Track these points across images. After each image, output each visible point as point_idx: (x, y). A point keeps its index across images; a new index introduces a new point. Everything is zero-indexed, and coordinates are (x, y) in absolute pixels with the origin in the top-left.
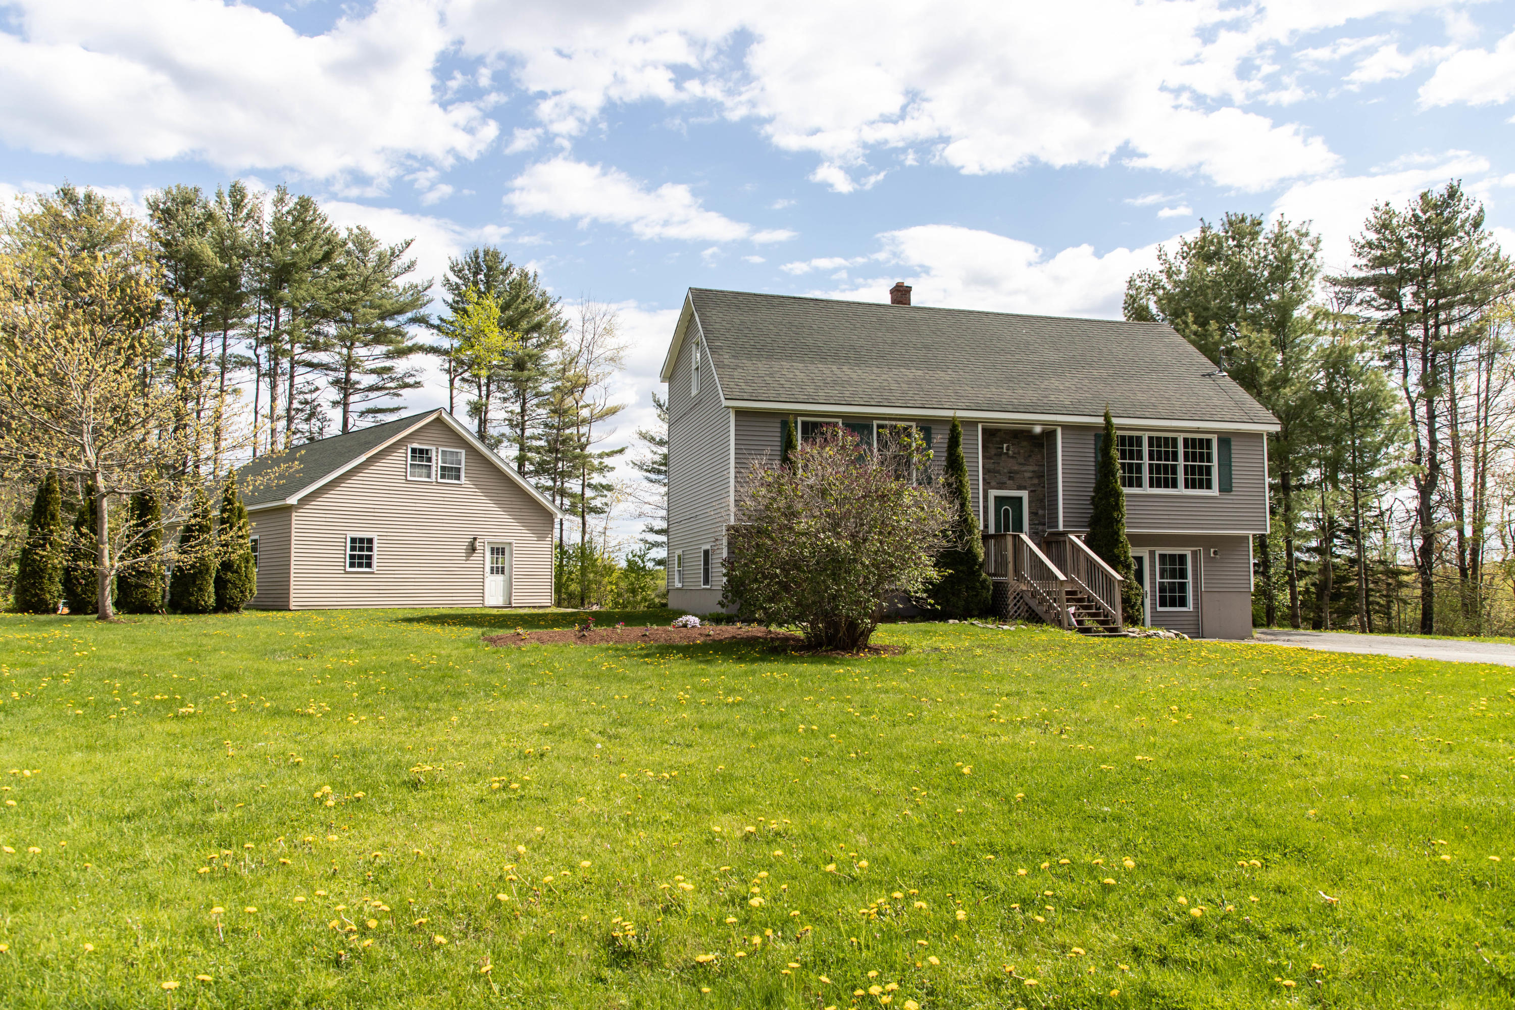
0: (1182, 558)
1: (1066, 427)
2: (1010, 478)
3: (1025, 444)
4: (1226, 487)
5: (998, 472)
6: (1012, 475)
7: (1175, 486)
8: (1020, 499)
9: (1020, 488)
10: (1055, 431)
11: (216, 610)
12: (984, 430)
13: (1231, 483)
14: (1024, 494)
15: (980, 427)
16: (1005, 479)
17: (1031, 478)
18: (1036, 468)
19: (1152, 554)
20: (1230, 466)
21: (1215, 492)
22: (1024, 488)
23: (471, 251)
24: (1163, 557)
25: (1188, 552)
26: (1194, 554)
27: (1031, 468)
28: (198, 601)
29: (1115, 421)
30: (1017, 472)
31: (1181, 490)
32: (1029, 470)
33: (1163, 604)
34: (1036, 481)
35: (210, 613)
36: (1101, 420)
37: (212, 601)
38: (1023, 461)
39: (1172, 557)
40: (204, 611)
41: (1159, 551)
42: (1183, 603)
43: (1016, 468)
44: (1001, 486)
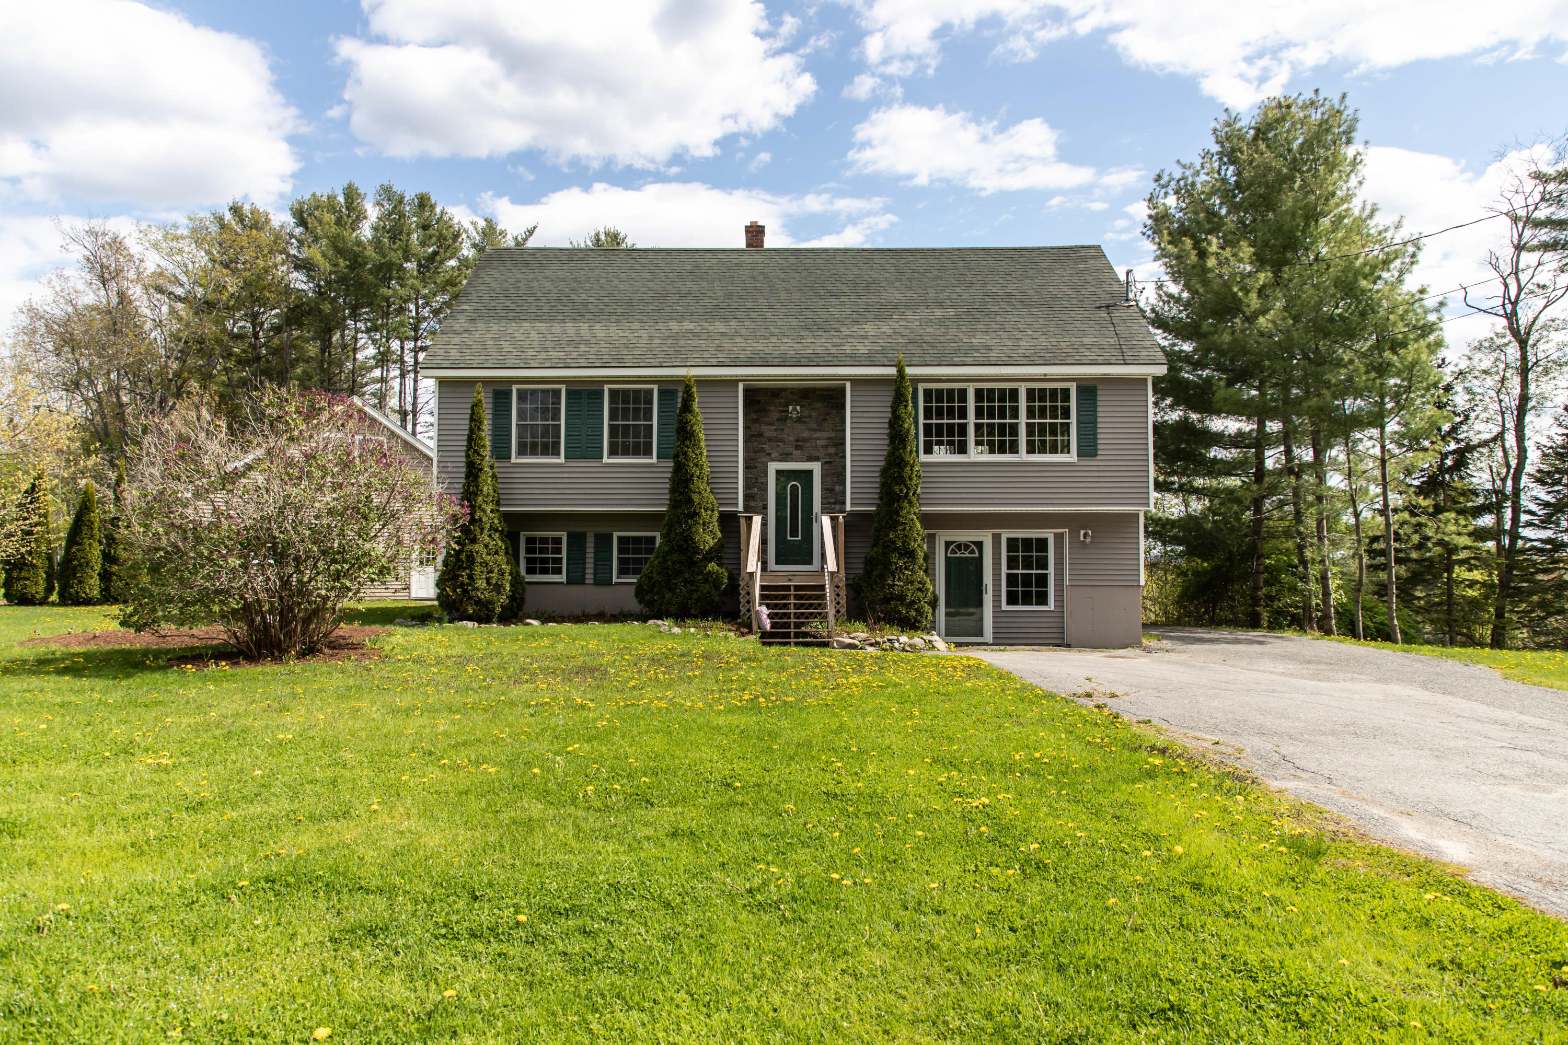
0: (1042, 544)
1: (857, 382)
2: (797, 447)
3: (818, 405)
4: (1088, 449)
5: (782, 441)
6: (799, 444)
7: (1014, 449)
8: (810, 473)
9: (810, 459)
10: (843, 390)
11: (100, 602)
12: (747, 391)
13: (1096, 444)
14: (816, 467)
15: (741, 386)
16: (791, 449)
17: (826, 447)
18: (833, 435)
19: (996, 538)
20: (1096, 422)
21: (1072, 457)
22: (816, 459)
23: (593, 233)
24: (1012, 544)
25: (1049, 535)
26: (1059, 538)
27: (826, 435)
28: (77, 593)
29: (909, 371)
30: (806, 440)
31: (1023, 456)
32: (822, 438)
33: (1012, 600)
34: (832, 450)
35: (94, 604)
36: (893, 371)
37: (96, 593)
38: (814, 426)
39: (1027, 542)
40: (88, 602)
41: (1006, 534)
42: (1042, 599)
43: (806, 434)
44: (785, 457)
